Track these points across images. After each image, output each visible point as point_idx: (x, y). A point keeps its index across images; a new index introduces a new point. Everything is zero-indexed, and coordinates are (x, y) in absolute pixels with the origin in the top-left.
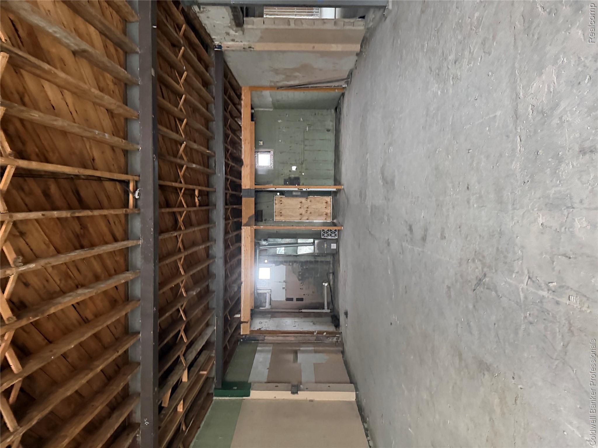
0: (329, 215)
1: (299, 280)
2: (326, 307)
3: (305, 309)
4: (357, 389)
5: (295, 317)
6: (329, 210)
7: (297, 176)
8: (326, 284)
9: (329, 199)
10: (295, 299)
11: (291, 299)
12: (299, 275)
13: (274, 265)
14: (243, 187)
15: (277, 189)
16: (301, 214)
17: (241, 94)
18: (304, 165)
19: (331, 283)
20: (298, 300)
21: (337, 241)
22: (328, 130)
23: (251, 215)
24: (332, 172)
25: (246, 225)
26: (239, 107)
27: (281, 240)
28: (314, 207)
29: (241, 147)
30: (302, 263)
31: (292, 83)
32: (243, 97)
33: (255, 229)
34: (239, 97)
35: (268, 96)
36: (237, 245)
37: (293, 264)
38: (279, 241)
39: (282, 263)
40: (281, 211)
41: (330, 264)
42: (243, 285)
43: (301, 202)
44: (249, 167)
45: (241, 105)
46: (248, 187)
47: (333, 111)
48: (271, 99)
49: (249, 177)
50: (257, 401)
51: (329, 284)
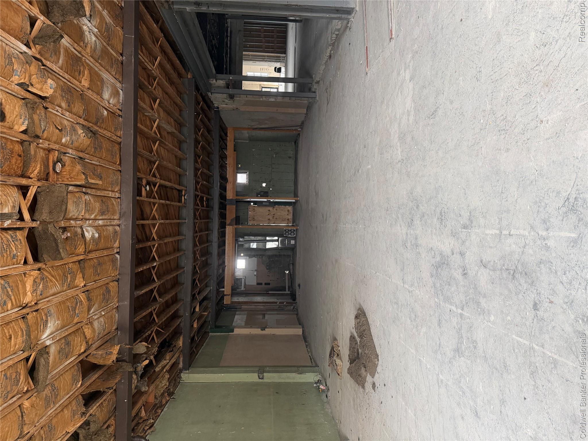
0: (290, 220)
1: (267, 269)
2: (287, 290)
3: (271, 291)
4: (303, 327)
5: (263, 296)
6: (290, 217)
7: (266, 190)
8: (287, 272)
9: (290, 208)
10: (263, 284)
11: (261, 284)
12: (267, 266)
13: (248, 257)
14: (227, 198)
15: (252, 200)
16: (269, 219)
17: (227, 133)
18: (271, 183)
19: (291, 272)
20: (266, 284)
21: (295, 239)
22: (290, 158)
23: (233, 217)
24: (293, 188)
25: (229, 225)
26: (225, 141)
27: (253, 237)
28: (279, 214)
29: (227, 170)
30: (270, 257)
31: (263, 126)
32: (228, 135)
33: (236, 228)
34: (226, 135)
35: (246, 134)
36: (223, 238)
37: (262, 257)
38: (252, 238)
39: (254, 256)
40: (254, 217)
41: (290, 257)
42: (226, 268)
43: (269, 211)
44: (232, 183)
45: (227, 140)
46: (231, 198)
47: (293, 143)
48: (248, 135)
49: (232, 190)
50: (239, 335)
51: (290, 272)
